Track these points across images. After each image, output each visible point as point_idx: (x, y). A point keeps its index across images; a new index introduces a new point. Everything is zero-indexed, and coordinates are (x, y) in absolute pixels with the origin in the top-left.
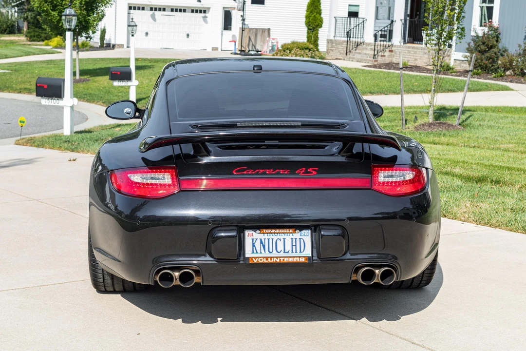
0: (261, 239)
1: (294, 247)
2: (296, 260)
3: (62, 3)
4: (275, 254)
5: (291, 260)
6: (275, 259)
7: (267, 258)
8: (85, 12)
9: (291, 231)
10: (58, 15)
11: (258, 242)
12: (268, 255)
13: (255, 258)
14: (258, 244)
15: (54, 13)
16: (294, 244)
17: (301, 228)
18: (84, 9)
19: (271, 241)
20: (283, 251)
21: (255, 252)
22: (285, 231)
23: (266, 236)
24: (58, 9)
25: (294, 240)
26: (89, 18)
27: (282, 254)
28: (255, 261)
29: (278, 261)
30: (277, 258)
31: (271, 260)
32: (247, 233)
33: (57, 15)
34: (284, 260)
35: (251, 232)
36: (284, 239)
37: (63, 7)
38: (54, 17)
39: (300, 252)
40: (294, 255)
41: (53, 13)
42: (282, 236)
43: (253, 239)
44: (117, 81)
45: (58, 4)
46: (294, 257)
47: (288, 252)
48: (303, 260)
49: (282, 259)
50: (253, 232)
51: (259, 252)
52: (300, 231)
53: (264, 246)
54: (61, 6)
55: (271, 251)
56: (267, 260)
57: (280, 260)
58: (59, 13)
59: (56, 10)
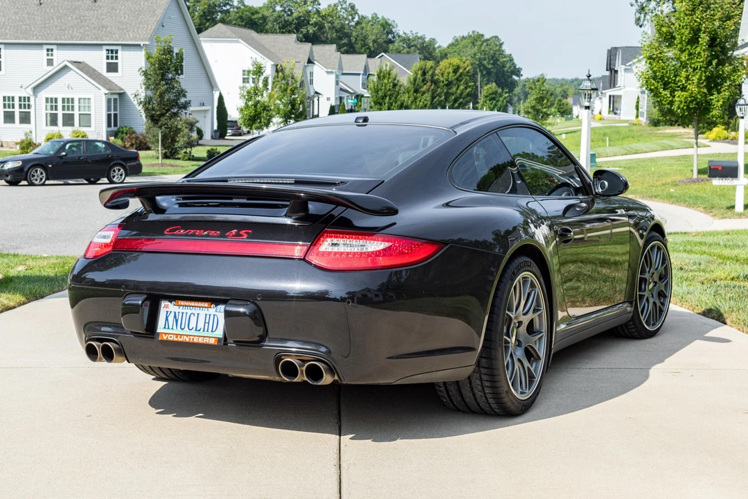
0: (175, 313)
1: (207, 325)
2: (206, 341)
3: (675, 80)
4: (186, 331)
5: (201, 340)
6: (185, 337)
7: (177, 335)
8: (705, 91)
9: (206, 305)
10: (671, 94)
11: (172, 315)
12: (179, 331)
13: (166, 334)
14: (171, 318)
15: (666, 92)
16: (207, 321)
17: (217, 302)
18: (705, 86)
19: (184, 315)
20: (194, 329)
21: (167, 327)
22: (200, 304)
23: (181, 310)
24: (671, 87)
25: (208, 316)
26: (712, 97)
27: (193, 332)
28: (165, 338)
29: (187, 340)
30: (187, 336)
31: (181, 338)
32: (164, 303)
33: (669, 95)
34: (193, 339)
35: (167, 303)
36: (198, 314)
37: (677, 84)
38: (664, 98)
39: (212, 331)
40: (205, 334)
41: (664, 93)
42: (196, 311)
43: (167, 312)
44: (718, 178)
45: (670, 80)
46: (204, 337)
47: (199, 330)
48: (212, 341)
49: (192, 338)
50: (169, 303)
51: (171, 327)
52: (216, 305)
53: (177, 321)
54: (674, 83)
55: (183, 327)
56: (177, 337)
57: (190, 339)
58: (671, 92)
59: (668, 89)
